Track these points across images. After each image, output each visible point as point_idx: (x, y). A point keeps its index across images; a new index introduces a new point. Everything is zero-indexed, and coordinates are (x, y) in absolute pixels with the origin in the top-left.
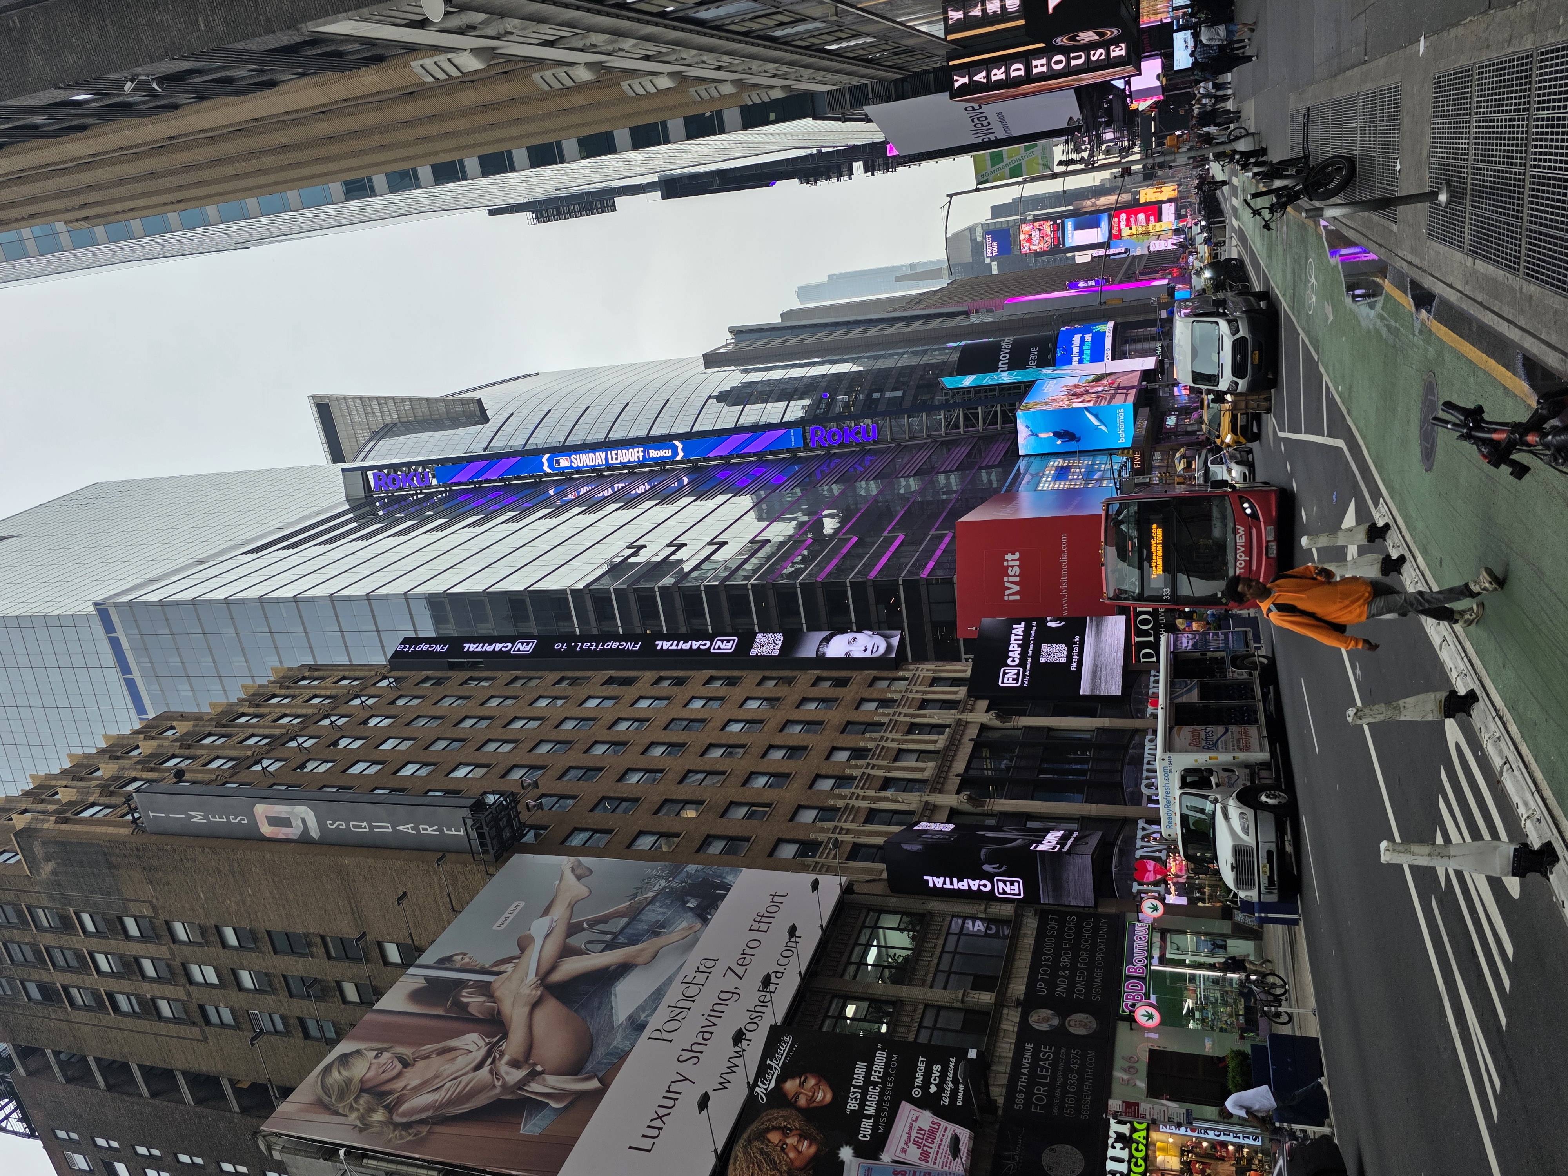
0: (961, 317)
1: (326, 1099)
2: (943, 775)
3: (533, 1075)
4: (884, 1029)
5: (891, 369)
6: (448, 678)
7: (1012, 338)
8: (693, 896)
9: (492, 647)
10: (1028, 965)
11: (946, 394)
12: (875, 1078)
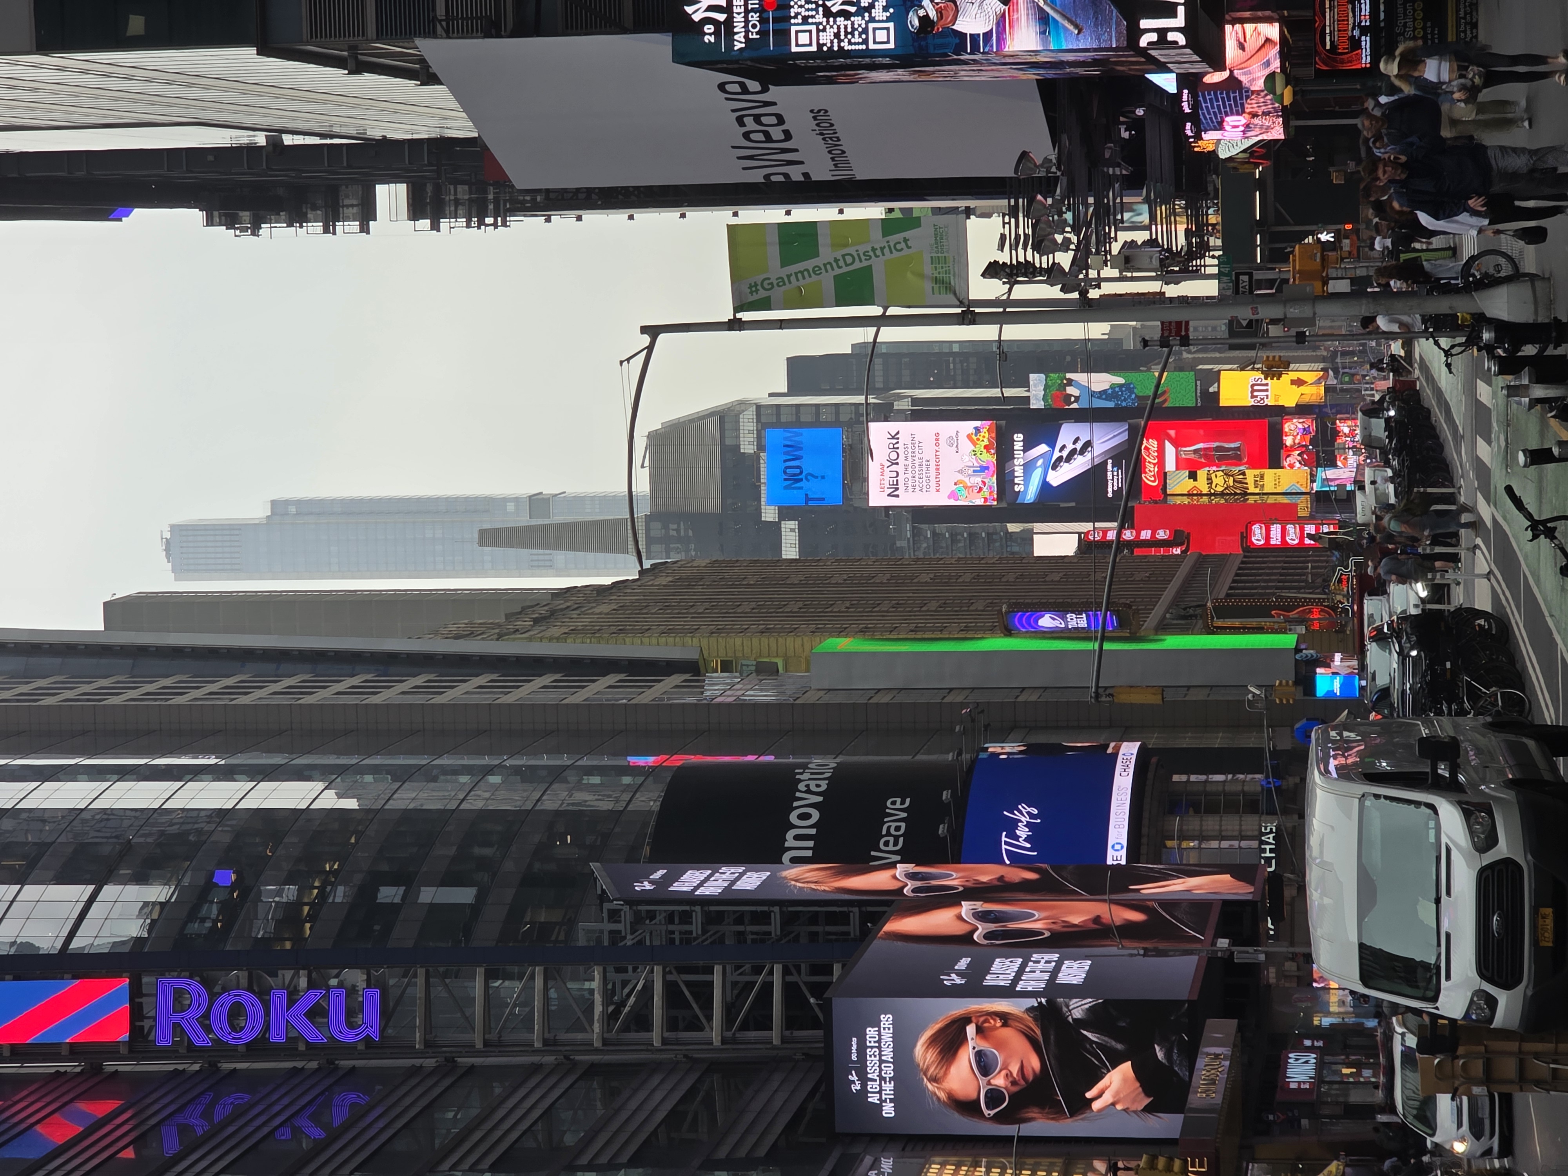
0: (677, 679)
5: (444, 815)
7: (832, 763)
11: (614, 915)
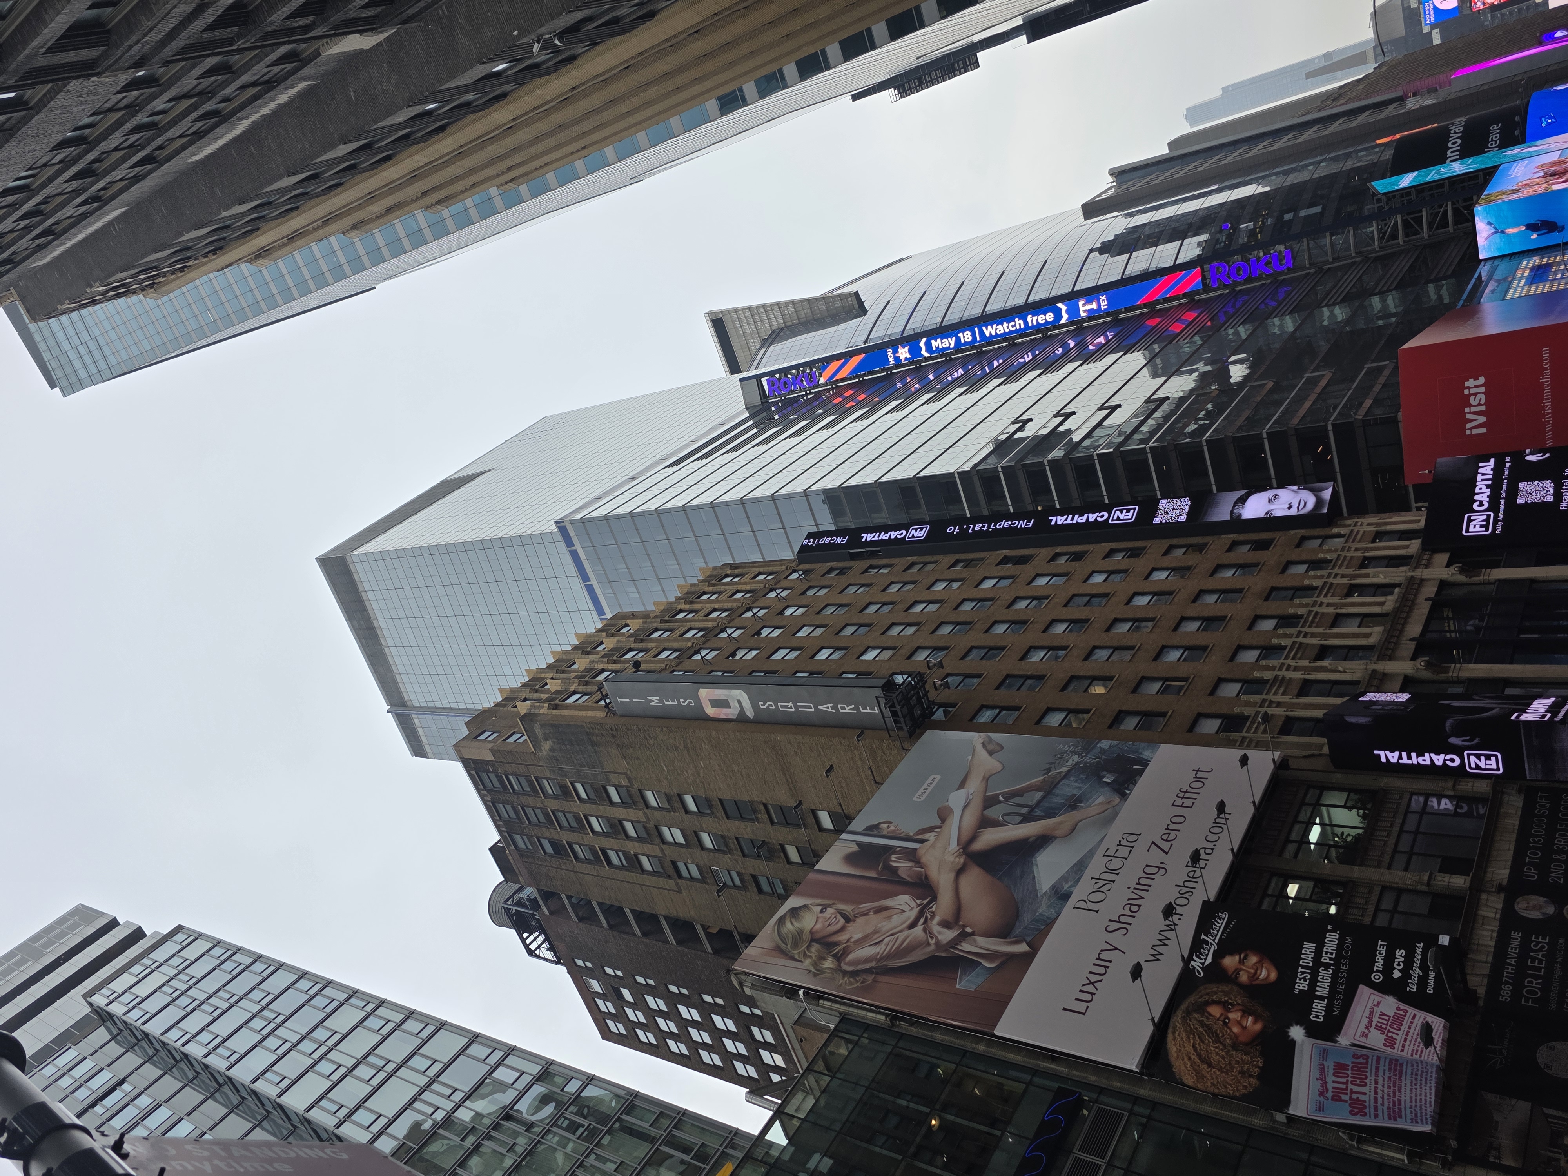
0: (1395, 105)
1: (783, 946)
2: (1394, 640)
3: (964, 936)
4: (1333, 910)
5: (1306, 182)
6: (850, 568)
7: (1464, 119)
8: (1109, 771)
9: (888, 535)
10: (1512, 847)
11: (1379, 201)
12: (1325, 959)
